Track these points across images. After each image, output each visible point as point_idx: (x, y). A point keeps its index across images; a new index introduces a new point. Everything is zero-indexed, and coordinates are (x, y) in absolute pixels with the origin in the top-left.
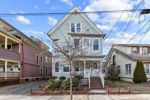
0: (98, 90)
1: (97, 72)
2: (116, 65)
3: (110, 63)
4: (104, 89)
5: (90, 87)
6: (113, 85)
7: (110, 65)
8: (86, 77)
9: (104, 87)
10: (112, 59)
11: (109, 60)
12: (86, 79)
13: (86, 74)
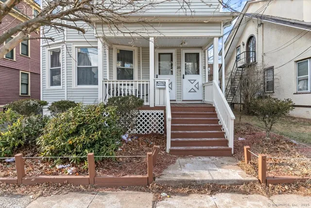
0: (206, 159)
1: (200, 84)
2: (259, 67)
3: (236, 61)
4: (232, 156)
5: (173, 144)
6: (269, 136)
7: (239, 66)
8: (157, 104)
9: (231, 145)
10: (243, 49)
11: (233, 53)
12: (157, 111)
13: (157, 91)
